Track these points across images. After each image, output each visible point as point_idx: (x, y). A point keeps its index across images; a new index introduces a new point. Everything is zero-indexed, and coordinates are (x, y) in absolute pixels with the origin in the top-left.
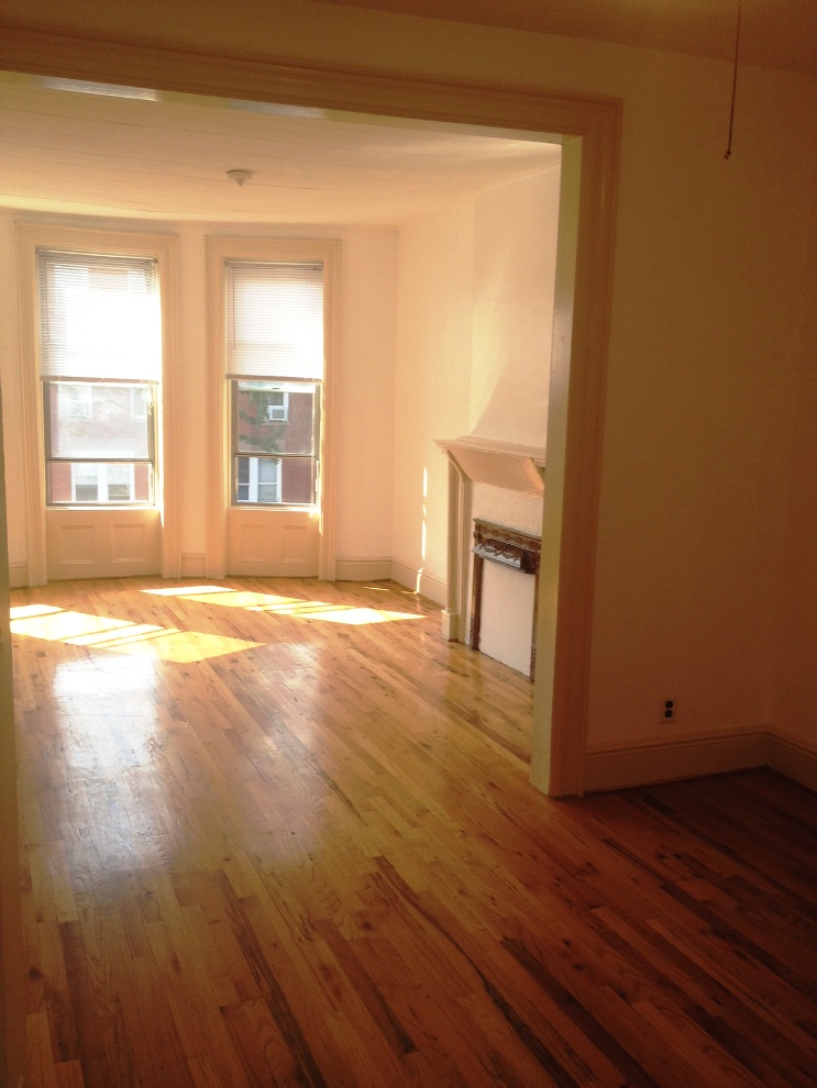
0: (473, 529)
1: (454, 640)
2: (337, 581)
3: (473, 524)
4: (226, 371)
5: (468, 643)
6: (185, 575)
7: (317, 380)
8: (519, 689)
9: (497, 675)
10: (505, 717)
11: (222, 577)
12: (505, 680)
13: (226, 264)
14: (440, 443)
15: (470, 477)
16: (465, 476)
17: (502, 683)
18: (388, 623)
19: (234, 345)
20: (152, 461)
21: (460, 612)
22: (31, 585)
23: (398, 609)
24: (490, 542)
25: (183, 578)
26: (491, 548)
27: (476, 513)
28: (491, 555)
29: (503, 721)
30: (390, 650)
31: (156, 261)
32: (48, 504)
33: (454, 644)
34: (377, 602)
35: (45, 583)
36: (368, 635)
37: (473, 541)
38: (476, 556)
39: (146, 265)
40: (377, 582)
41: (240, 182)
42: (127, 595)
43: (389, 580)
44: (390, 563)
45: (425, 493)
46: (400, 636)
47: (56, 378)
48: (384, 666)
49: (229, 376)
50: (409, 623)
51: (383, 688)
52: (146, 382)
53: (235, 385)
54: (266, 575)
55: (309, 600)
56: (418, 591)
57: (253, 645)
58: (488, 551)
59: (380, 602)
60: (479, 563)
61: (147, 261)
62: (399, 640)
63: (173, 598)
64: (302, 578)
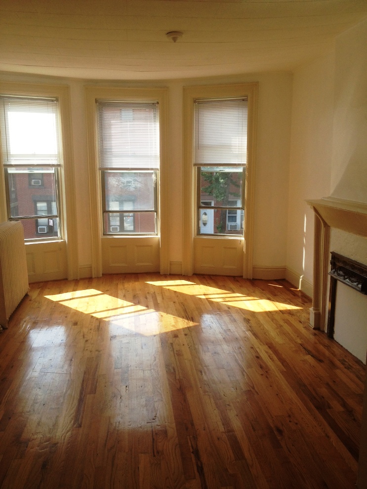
0: (330, 259)
1: (318, 328)
2: (253, 279)
3: (330, 255)
4: (194, 161)
5: (326, 332)
6: (172, 273)
7: (243, 165)
8: (357, 377)
9: (343, 362)
10: (344, 405)
11: (190, 274)
12: (349, 368)
13: (195, 102)
14: (310, 202)
15: (329, 224)
16: (325, 224)
17: (345, 370)
18: (276, 312)
19: (199, 147)
20: (156, 211)
21: (321, 311)
22: (93, 277)
23: (284, 301)
24: (341, 268)
25: (170, 274)
26: (341, 273)
27: (332, 248)
28: (341, 278)
29: (342, 409)
30: (273, 334)
31: (158, 103)
32: (104, 235)
33: (316, 332)
34: (273, 296)
35: (101, 276)
36: (262, 321)
37: (330, 266)
38: (332, 277)
39: (152, 106)
40: (278, 281)
41: (175, 39)
42: (137, 285)
43: (284, 280)
44: (284, 270)
45: (305, 231)
46: (282, 323)
47: (107, 169)
48: (266, 347)
49: (195, 165)
50: (290, 312)
51: (261, 367)
52: (152, 169)
53: (199, 169)
54: (214, 274)
55: (234, 292)
56: (300, 289)
57: (191, 324)
58: (339, 275)
59: (275, 295)
60: (334, 283)
61: (153, 104)
62: (281, 326)
63: (161, 287)
64: (234, 277)
